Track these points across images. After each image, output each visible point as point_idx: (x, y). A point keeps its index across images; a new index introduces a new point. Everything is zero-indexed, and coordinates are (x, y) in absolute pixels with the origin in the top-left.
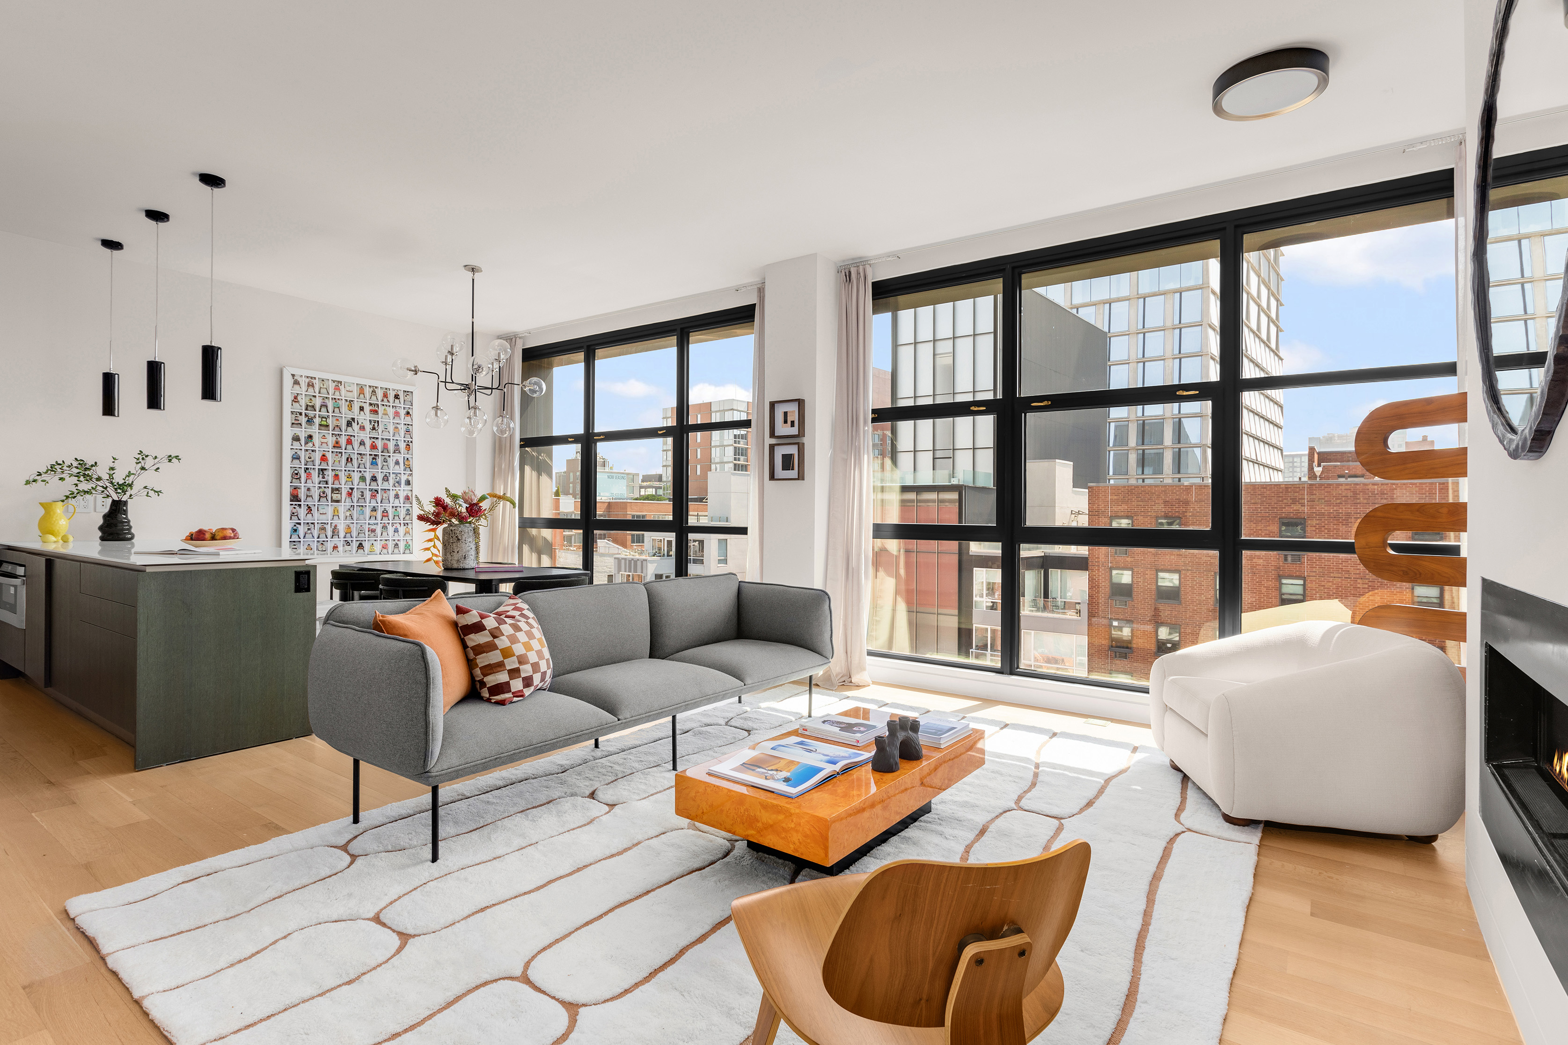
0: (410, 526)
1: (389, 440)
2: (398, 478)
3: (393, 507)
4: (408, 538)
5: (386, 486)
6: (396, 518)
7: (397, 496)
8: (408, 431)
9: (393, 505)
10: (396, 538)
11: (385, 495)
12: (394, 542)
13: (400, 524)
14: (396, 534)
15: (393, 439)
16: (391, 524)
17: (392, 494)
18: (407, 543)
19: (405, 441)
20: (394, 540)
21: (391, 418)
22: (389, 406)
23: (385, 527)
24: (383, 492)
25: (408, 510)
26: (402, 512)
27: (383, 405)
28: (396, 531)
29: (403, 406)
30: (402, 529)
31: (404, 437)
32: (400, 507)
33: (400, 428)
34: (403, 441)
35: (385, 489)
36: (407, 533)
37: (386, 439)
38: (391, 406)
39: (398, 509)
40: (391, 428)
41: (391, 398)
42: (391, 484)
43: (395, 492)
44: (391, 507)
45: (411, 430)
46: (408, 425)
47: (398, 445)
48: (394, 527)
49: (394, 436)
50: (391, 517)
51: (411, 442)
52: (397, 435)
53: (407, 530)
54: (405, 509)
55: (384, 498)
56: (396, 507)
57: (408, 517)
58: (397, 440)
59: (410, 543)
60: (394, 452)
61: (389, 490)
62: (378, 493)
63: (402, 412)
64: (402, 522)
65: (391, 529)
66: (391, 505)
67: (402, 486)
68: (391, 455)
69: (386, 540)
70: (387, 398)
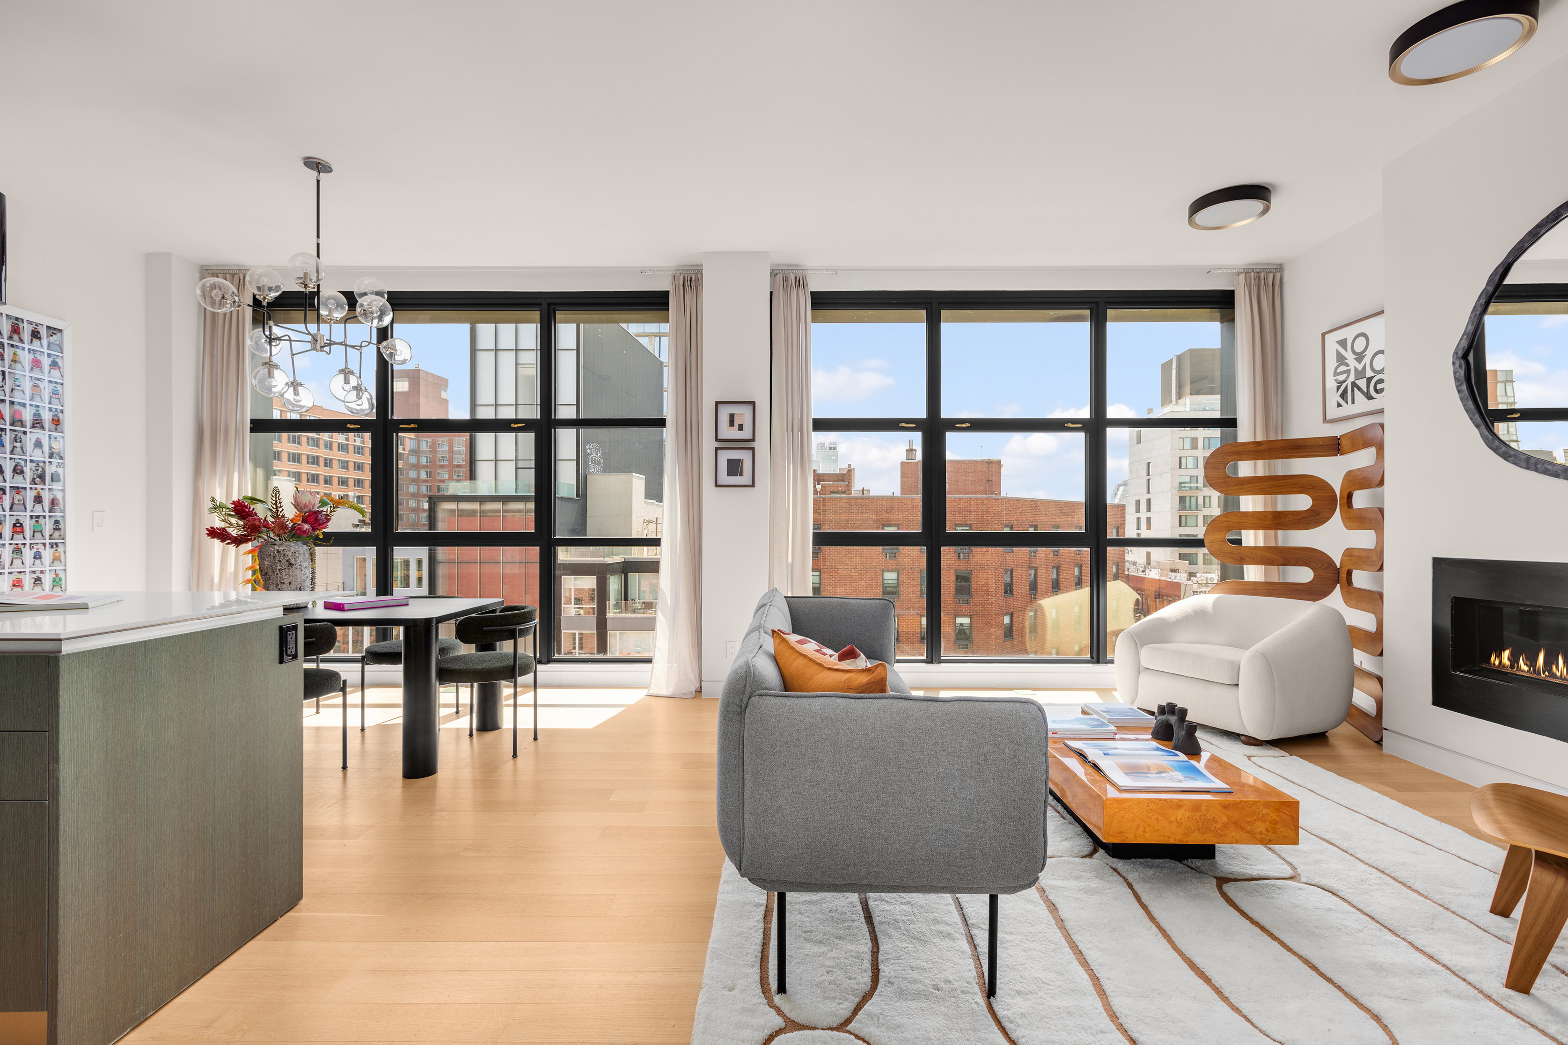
0: (61, 549)
1: (24, 405)
2: (40, 469)
3: (31, 517)
4: (58, 567)
5: (19, 481)
6: (38, 535)
7: (38, 499)
8: (55, 393)
9: (32, 514)
10: (38, 568)
11: (17, 497)
12: (34, 576)
13: (44, 544)
14: (38, 562)
15: (31, 405)
16: (28, 546)
17: (30, 495)
18: (57, 575)
19: (50, 410)
20: (34, 572)
21: (27, 368)
22: (23, 349)
23: (17, 551)
24: (14, 492)
25: (57, 522)
26: (48, 526)
27: (12, 346)
28: (38, 556)
29: (46, 351)
30: (47, 554)
31: (50, 403)
32: (44, 517)
33: (42, 387)
34: (47, 409)
35: (18, 488)
36: (56, 559)
37: (19, 404)
38: (26, 350)
39: (41, 521)
40: (27, 386)
41: (26, 336)
42: (28, 480)
43: (34, 493)
44: (28, 517)
45: (60, 392)
46: (56, 383)
47: (40, 415)
48: (34, 550)
49: (32, 399)
50: (28, 533)
51: (62, 412)
52: (37, 398)
53: (57, 554)
54: (53, 520)
55: (16, 502)
56: (38, 517)
57: (57, 534)
58: (37, 406)
59: (62, 575)
60: (33, 426)
61: (25, 488)
62: (4, 493)
63: (46, 362)
64: (47, 541)
65: (28, 554)
66: (28, 514)
67: (47, 483)
68: (28, 430)
69: (20, 572)
70: (18, 333)
